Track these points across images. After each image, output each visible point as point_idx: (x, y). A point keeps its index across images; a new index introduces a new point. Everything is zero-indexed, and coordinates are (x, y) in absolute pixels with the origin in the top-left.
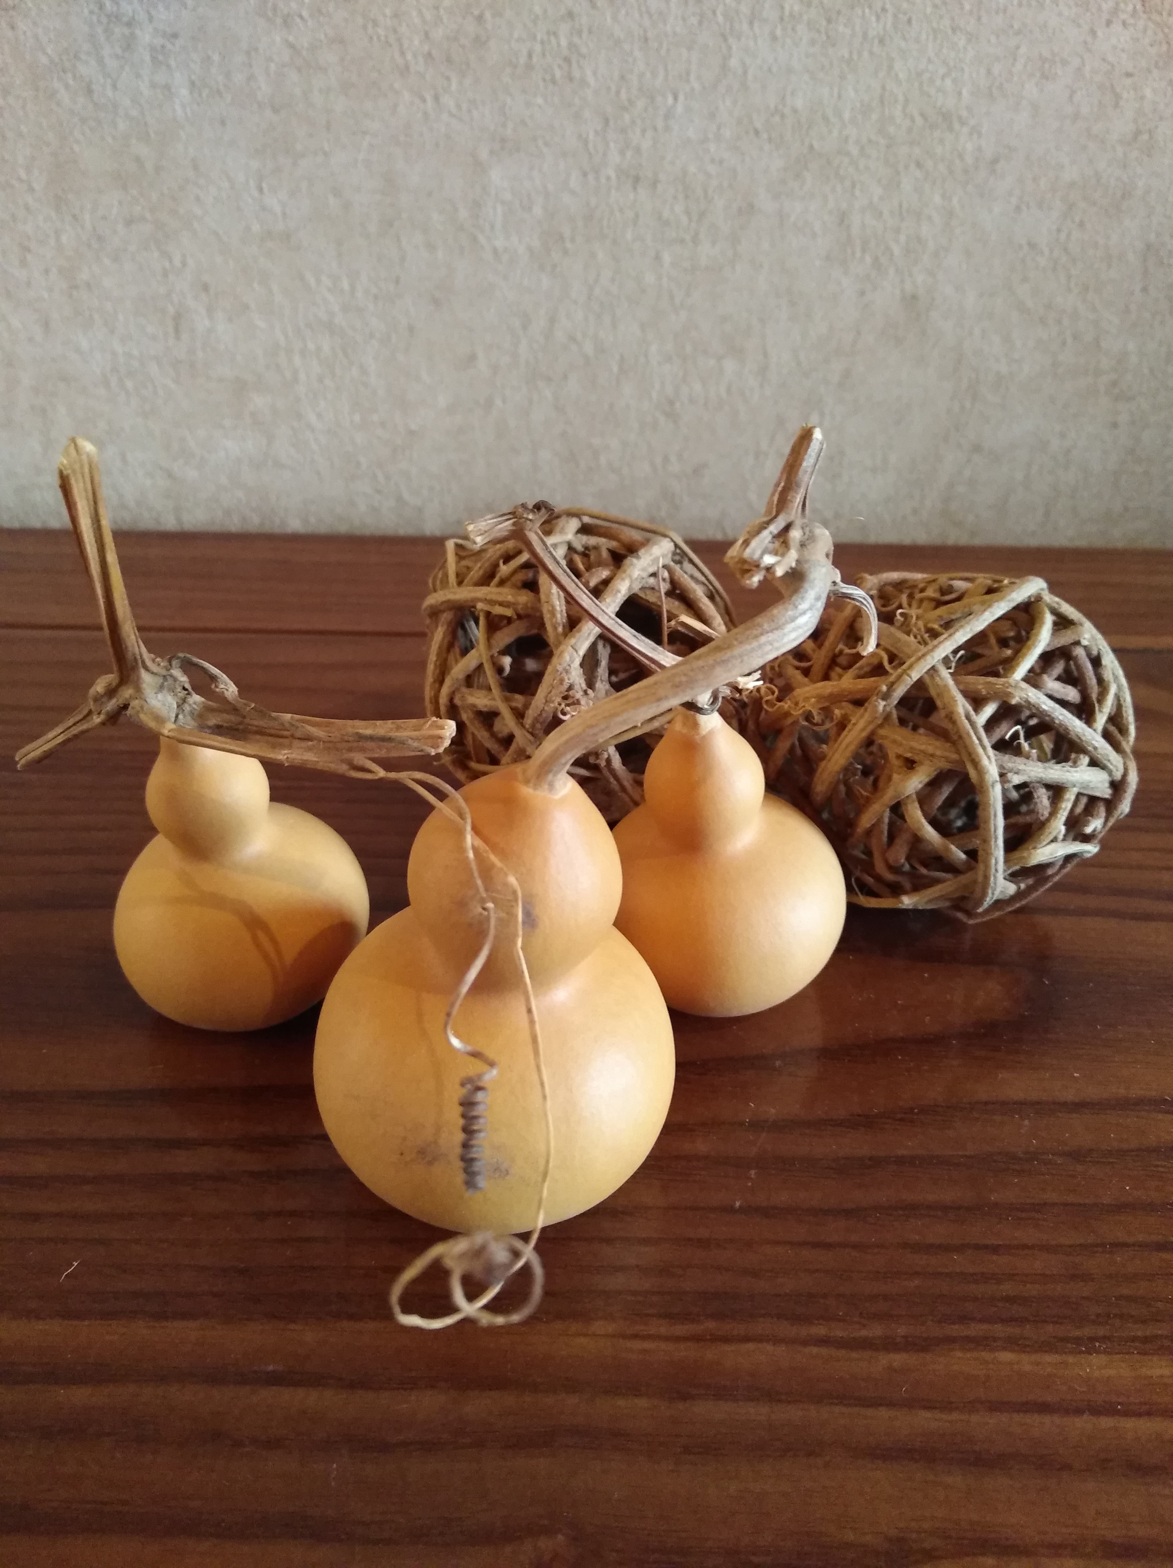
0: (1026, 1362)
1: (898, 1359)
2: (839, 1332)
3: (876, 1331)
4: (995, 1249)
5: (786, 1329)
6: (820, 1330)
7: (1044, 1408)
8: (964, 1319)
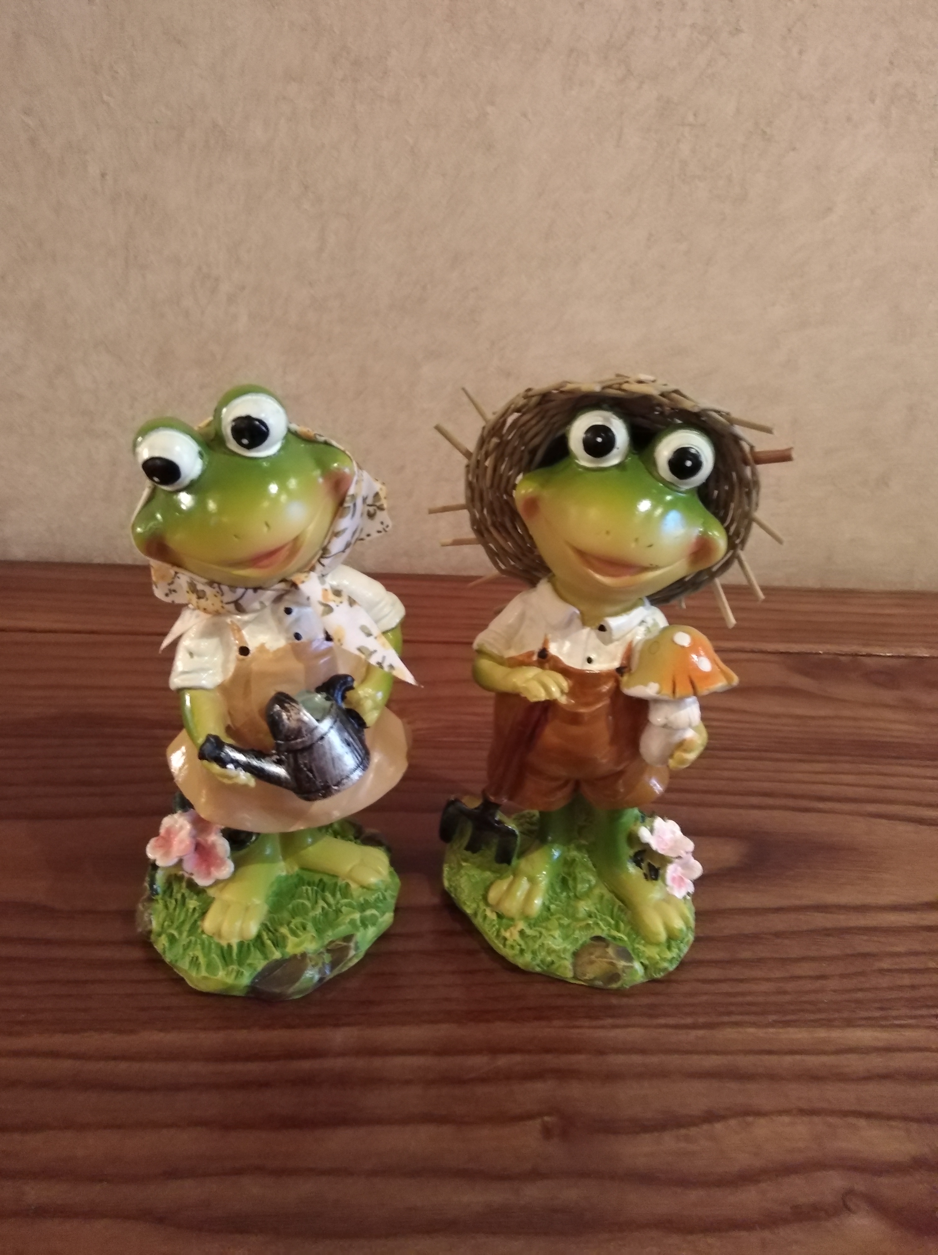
0: (761, 1033)
1: (701, 1033)
2: (671, 1021)
3: (689, 1020)
4: (741, 981)
5: (646, 1021)
6: (662, 1021)
7: (770, 1052)
8: (730, 1013)
